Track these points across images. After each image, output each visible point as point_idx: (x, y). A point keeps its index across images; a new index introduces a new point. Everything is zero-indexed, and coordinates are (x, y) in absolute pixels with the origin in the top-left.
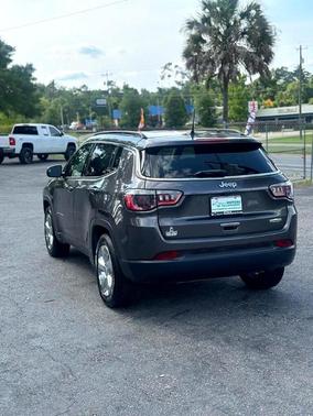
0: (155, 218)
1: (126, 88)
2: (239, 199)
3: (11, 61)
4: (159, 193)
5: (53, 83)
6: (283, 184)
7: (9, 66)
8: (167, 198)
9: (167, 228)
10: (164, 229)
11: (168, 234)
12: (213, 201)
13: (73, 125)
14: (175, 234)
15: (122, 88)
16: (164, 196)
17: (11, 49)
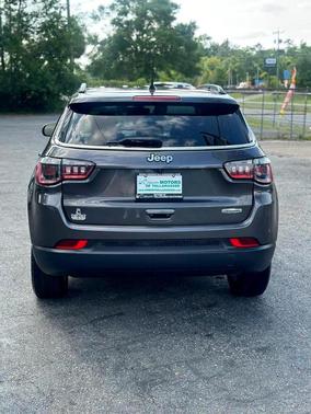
0: (58, 196)
1: (303, 46)
2: (179, 178)
3: (175, 19)
4: (66, 162)
5: (227, 42)
6: (256, 161)
7: (174, 24)
8: (76, 170)
9: (73, 209)
10: (69, 211)
11: (74, 217)
12: (140, 178)
13: (242, 85)
14: (83, 218)
15: (299, 47)
16: (72, 167)
17: (176, 7)
